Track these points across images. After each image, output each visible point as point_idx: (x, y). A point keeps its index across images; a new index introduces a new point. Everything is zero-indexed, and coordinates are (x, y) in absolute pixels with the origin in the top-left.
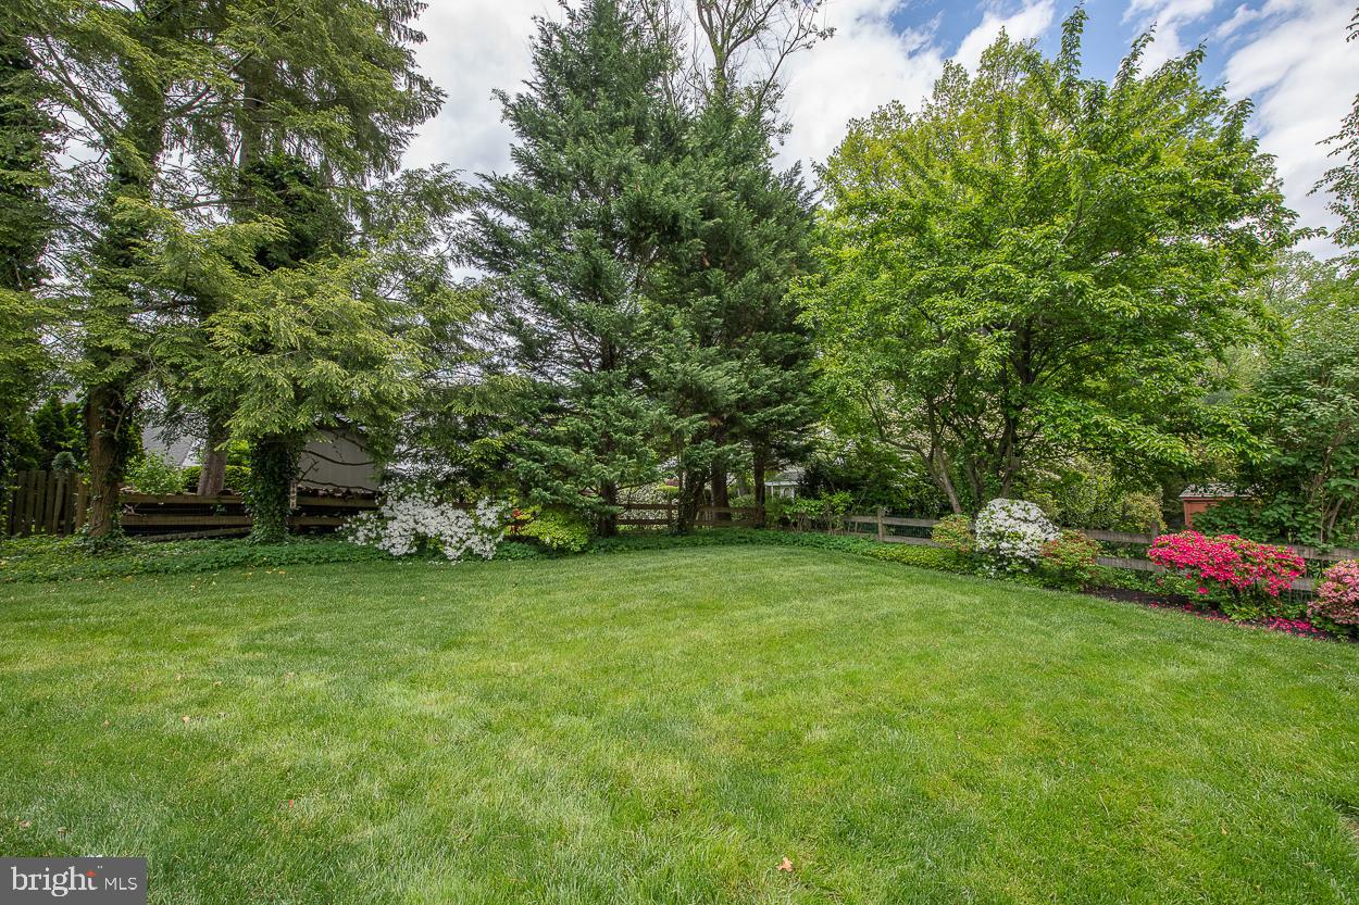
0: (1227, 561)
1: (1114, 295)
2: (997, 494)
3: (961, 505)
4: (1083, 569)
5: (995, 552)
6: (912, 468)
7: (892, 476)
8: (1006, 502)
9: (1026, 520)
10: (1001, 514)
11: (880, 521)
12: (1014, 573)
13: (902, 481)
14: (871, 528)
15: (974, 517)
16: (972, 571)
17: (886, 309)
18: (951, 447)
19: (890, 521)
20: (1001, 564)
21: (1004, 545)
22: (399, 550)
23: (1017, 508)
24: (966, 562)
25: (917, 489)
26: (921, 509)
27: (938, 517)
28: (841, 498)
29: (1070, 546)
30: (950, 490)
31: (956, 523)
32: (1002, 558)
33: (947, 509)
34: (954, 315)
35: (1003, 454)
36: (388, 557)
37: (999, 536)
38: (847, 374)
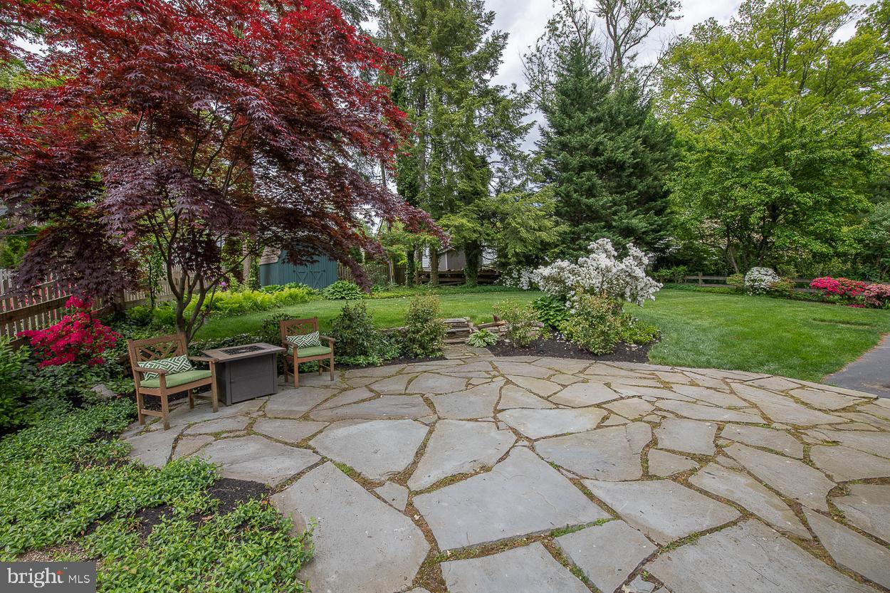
0: (836, 286)
1: (804, 196)
2: (757, 265)
3: (740, 270)
4: (786, 291)
5: (752, 287)
6: (715, 255)
7: (705, 259)
8: (759, 268)
9: (766, 275)
10: (755, 273)
11: (701, 277)
12: (759, 294)
13: (709, 261)
14: (696, 281)
15: (745, 275)
16: (742, 294)
17: (712, 193)
18: (737, 246)
19: (705, 278)
20: (755, 291)
21: (756, 284)
22: (525, 288)
23: (763, 271)
24: (741, 291)
25: (716, 264)
26: (718, 273)
27: (729, 275)
28: (681, 268)
29: (782, 283)
30: (735, 264)
31: (737, 277)
32: (756, 289)
33: (731, 272)
34: (742, 198)
35: (761, 249)
36: (521, 290)
37: (754, 281)
38: (692, 219)
